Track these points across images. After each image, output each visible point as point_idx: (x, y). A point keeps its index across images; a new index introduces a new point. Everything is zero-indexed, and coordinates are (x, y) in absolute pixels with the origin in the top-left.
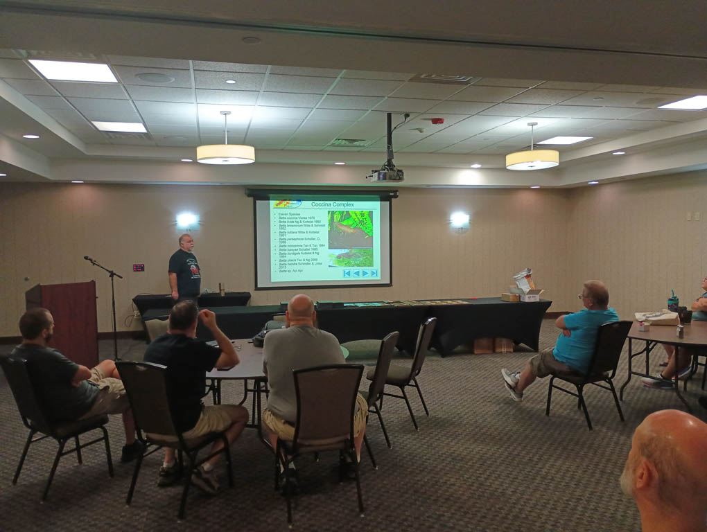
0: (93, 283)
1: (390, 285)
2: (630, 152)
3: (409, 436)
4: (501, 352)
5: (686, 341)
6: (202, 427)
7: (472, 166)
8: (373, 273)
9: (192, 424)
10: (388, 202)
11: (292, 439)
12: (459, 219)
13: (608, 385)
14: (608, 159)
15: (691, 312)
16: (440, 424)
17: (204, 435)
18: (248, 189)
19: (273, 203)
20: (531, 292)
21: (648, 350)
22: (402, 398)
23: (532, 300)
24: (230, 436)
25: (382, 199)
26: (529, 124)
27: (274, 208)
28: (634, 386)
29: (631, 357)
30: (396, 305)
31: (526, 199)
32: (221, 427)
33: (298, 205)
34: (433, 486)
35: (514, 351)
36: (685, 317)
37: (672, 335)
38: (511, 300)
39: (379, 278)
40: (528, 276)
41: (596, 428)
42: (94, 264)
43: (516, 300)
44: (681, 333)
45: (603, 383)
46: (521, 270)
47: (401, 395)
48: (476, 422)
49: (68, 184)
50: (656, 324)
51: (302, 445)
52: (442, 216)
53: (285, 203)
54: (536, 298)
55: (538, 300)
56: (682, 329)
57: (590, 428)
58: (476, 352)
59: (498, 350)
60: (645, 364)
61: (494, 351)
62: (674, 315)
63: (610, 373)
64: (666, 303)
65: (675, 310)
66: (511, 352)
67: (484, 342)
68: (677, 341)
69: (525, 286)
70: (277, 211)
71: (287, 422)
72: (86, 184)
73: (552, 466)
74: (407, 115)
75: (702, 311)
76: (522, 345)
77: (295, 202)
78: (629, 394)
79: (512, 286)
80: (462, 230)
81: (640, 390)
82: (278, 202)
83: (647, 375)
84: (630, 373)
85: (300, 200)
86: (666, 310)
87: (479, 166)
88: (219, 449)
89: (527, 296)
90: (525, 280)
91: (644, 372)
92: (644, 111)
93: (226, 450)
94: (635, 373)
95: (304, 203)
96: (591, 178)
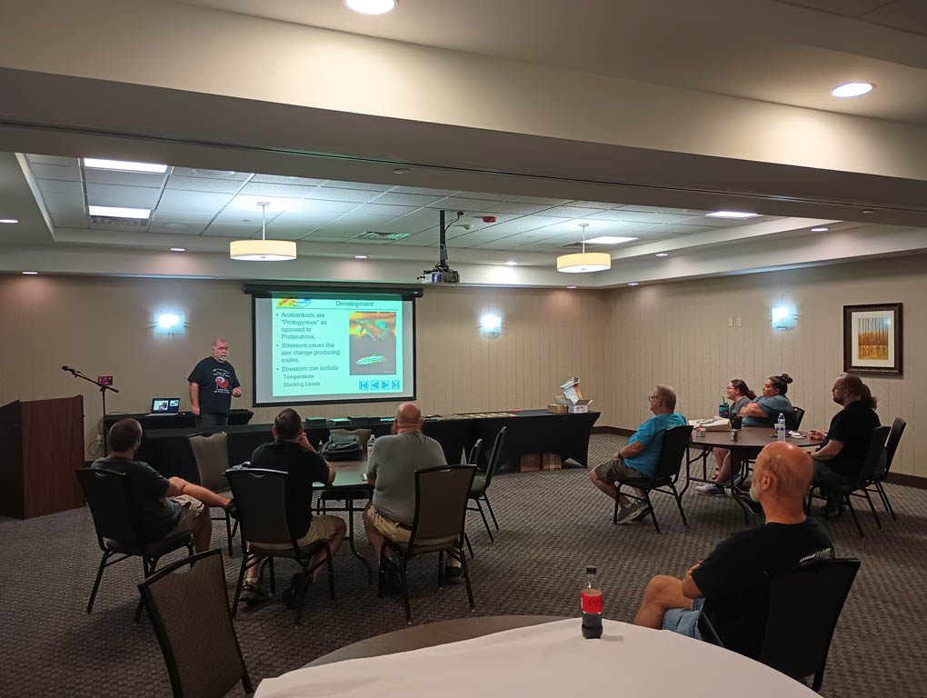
0: (80, 398)
1: (414, 398)
2: (672, 254)
3: (486, 548)
4: (549, 469)
5: (740, 443)
6: (312, 536)
7: (507, 264)
8: (394, 385)
9: (303, 533)
10: (411, 302)
11: (408, 541)
12: (490, 321)
13: (672, 491)
14: (652, 260)
15: (741, 418)
16: (512, 536)
17: (313, 543)
18: (246, 285)
19: (276, 302)
20: (580, 403)
21: (705, 455)
22: (476, 510)
23: (581, 411)
24: (332, 547)
25: (405, 299)
26: (580, 225)
27: (278, 308)
28: (689, 494)
29: (689, 463)
30: (439, 419)
31: (562, 301)
32: (327, 537)
33: (304, 305)
34: (528, 585)
35: (562, 468)
36: (736, 423)
37: (726, 439)
38: (559, 411)
39: (401, 390)
40: (575, 386)
41: (663, 532)
42: (76, 375)
43: (563, 412)
44: (736, 436)
45: (667, 488)
46: (569, 379)
47: (477, 507)
48: (548, 532)
49: (18, 275)
50: (711, 430)
51: (417, 546)
52: (470, 317)
53: (290, 301)
54: (584, 409)
55: (586, 411)
56: (736, 433)
57: (658, 531)
58: (522, 470)
59: (545, 468)
60: (702, 468)
61: (541, 469)
62: (726, 421)
63: (673, 477)
64: (718, 409)
65: (726, 417)
66: (559, 469)
67: (531, 458)
68: (732, 444)
69: (573, 396)
70: (281, 311)
71: (402, 525)
72: (41, 275)
73: (632, 563)
74: (460, 213)
75: (750, 417)
76: (570, 461)
77: (303, 300)
78: (685, 502)
79: (558, 397)
80: (494, 335)
81: (695, 499)
82: (282, 300)
83: (705, 480)
84: (688, 478)
85: (307, 298)
86: (717, 417)
87: (515, 264)
88: (323, 558)
89: (575, 407)
90: (573, 390)
91: (702, 478)
92: (691, 218)
93: (329, 559)
94: (693, 479)
95: (313, 301)
96: (632, 279)
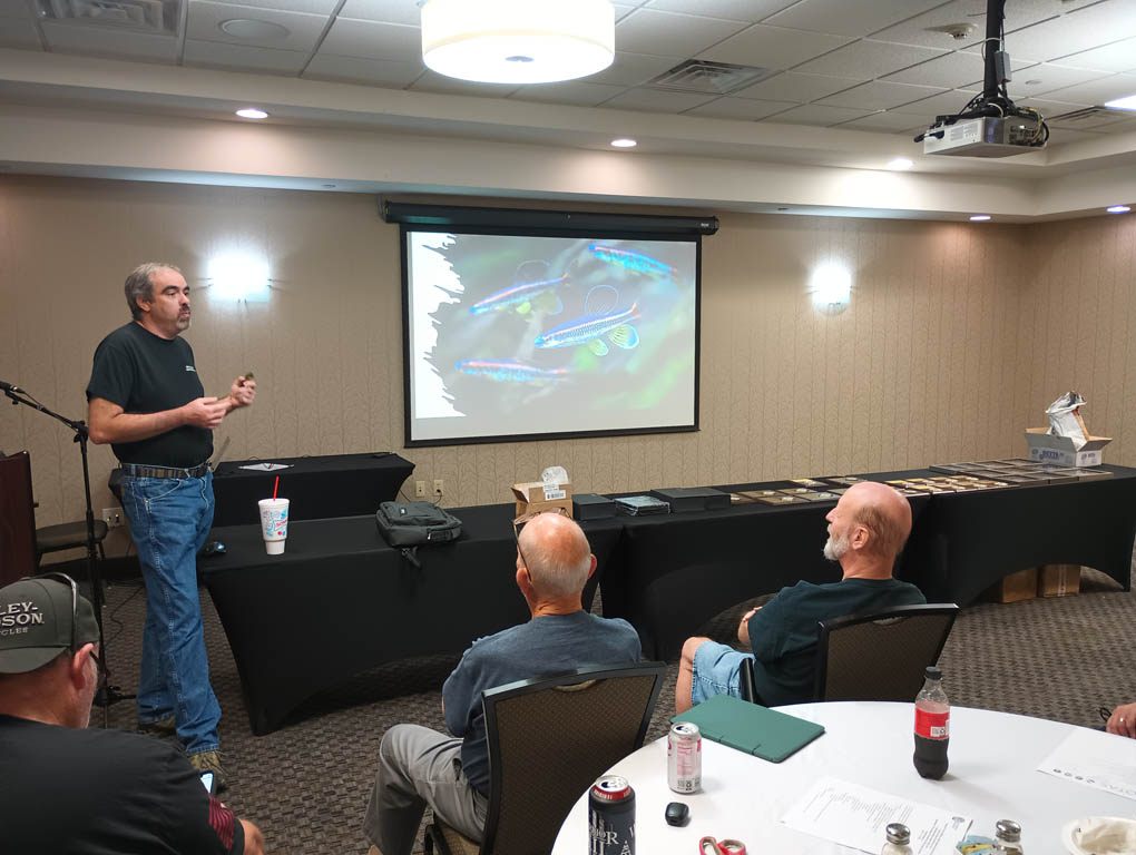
1: (694, 428)
4: (1055, 596)
10: (695, 244)
18: (388, 204)
23: (1089, 462)
25: (682, 237)
35: (1082, 591)
40: (1078, 409)
54: (1095, 459)
58: (1006, 599)
59: (1049, 591)
61: (1040, 595)
66: (1075, 594)
67: (1022, 576)
69: (1074, 431)
90: (1072, 420)
